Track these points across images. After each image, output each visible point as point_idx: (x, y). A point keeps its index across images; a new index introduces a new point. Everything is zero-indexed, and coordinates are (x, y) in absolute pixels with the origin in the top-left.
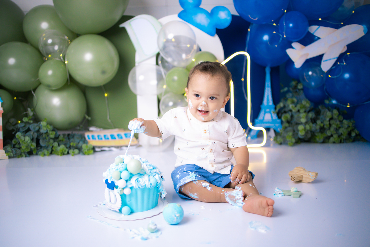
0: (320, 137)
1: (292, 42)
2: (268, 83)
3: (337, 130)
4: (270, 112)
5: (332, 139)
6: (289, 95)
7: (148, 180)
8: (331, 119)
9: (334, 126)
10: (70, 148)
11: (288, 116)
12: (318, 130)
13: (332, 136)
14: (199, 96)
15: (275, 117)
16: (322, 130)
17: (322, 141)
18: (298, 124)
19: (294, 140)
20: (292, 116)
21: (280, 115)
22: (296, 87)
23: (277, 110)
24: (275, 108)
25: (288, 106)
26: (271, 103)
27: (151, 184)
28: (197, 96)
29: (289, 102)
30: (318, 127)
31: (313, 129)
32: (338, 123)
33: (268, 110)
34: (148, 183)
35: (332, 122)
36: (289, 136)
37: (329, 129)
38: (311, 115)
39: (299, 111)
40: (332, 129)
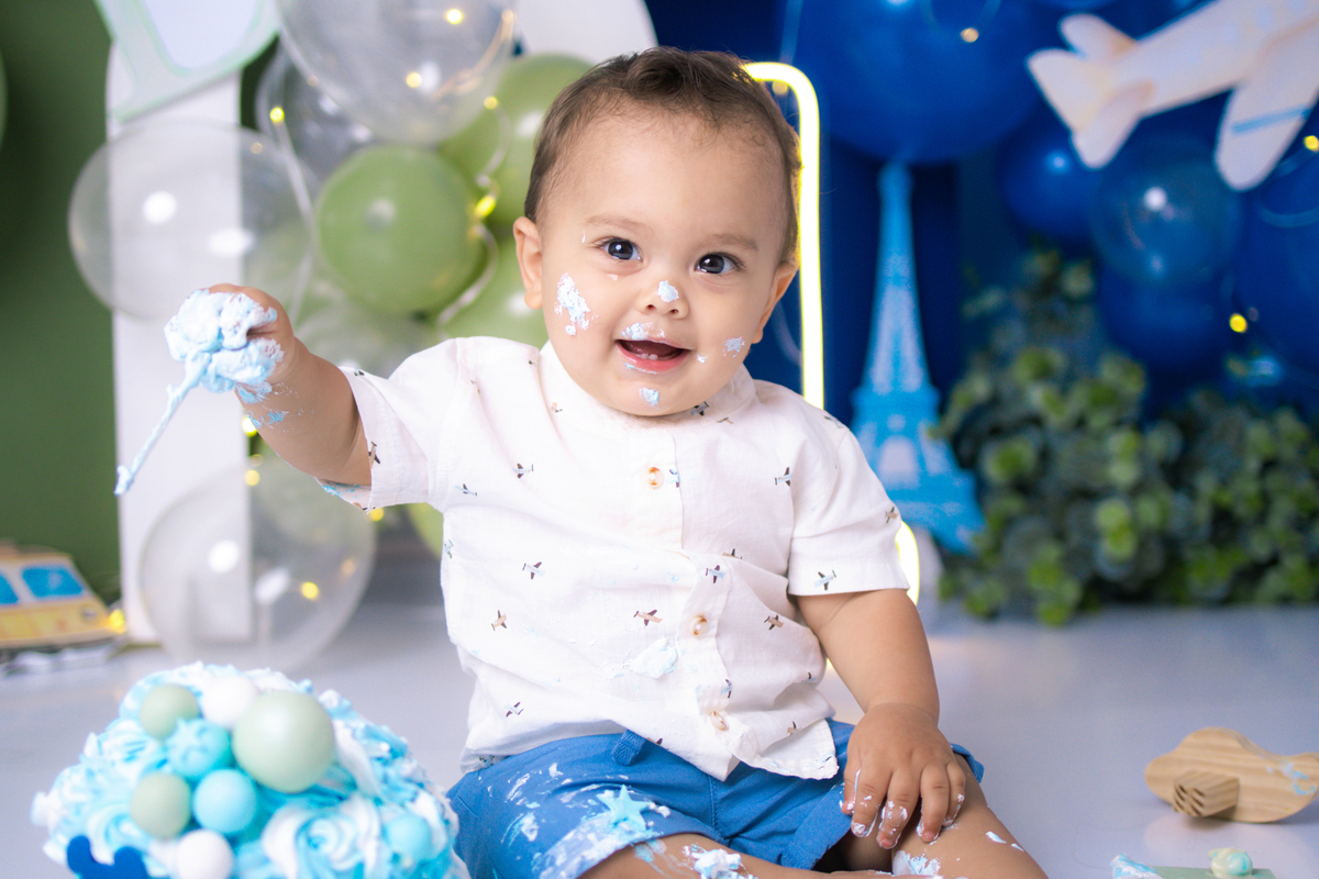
0: (1209, 571)
1: (1063, 13)
2: (896, 264)
3: (1302, 524)
4: (909, 433)
5: (1274, 582)
6: (1010, 336)
7: (376, 830)
8: (1269, 465)
9: (1283, 508)
11: (1024, 450)
12: (1204, 530)
13: (1274, 561)
14: (635, 254)
15: (938, 460)
16: (1225, 525)
17: (1218, 589)
18: (1088, 495)
19: (1071, 591)
20: (1045, 456)
21: (966, 448)
22: (1049, 287)
23: (954, 417)
24: (942, 409)
25: (1019, 394)
26: (914, 377)
27: (396, 858)
28: (622, 248)
29: (1021, 371)
30: (1202, 513)
31: (1177, 524)
32: (1306, 485)
33: (897, 422)
34: (379, 849)
35: (1275, 481)
36: (1044, 566)
37: (1262, 517)
38: (1162, 441)
39: (1080, 423)
40: (1278, 522)
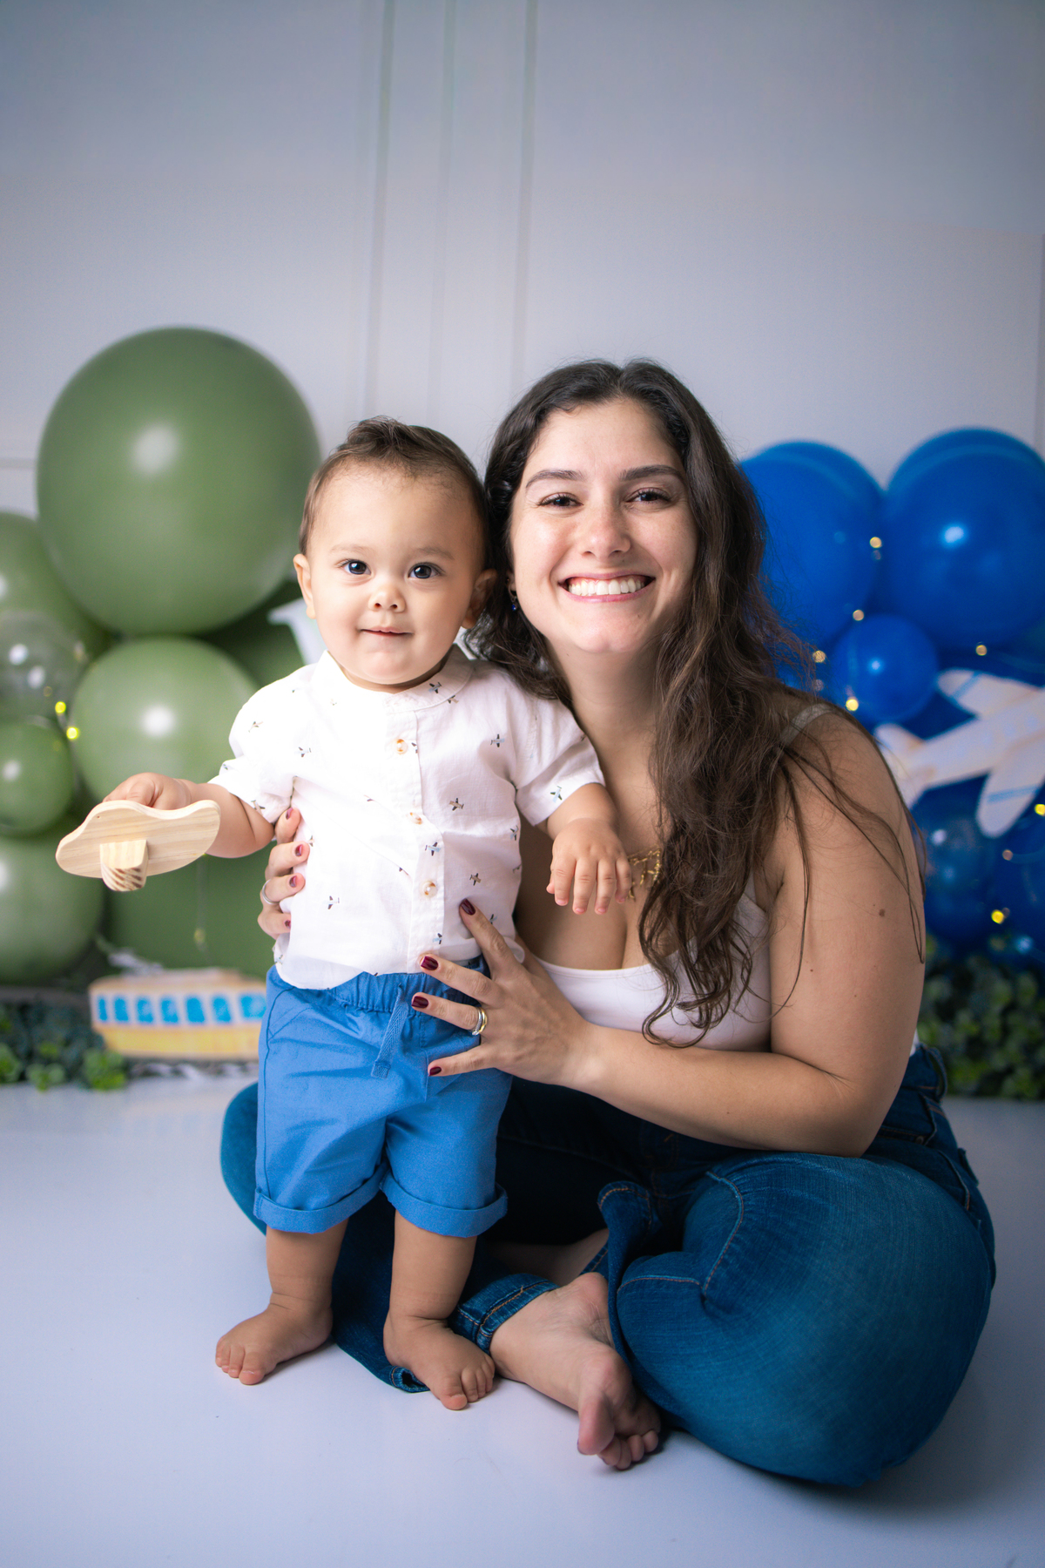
0: (967, 1073)
8: (1011, 1008)
9: (1020, 1036)
10: (30, 1057)
12: (962, 1049)
13: (1009, 1071)
16: (976, 1047)
17: (972, 1088)
30: (961, 1038)
31: (943, 1043)
32: (1034, 1023)
35: (1014, 1019)
37: (1001, 1044)
38: (941, 988)
40: (1013, 1046)
